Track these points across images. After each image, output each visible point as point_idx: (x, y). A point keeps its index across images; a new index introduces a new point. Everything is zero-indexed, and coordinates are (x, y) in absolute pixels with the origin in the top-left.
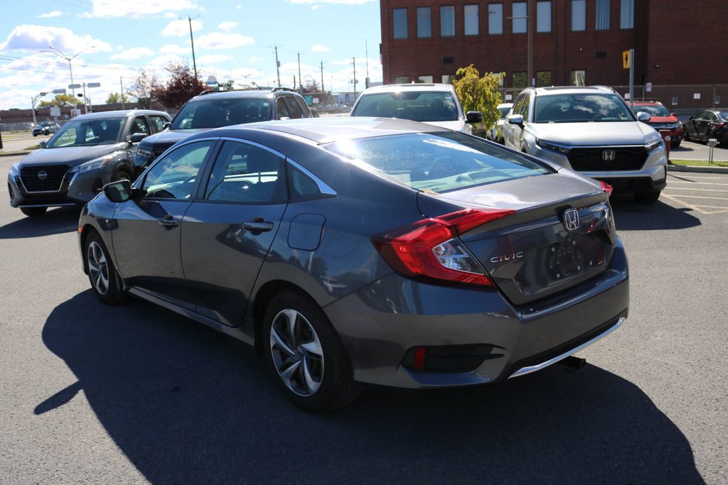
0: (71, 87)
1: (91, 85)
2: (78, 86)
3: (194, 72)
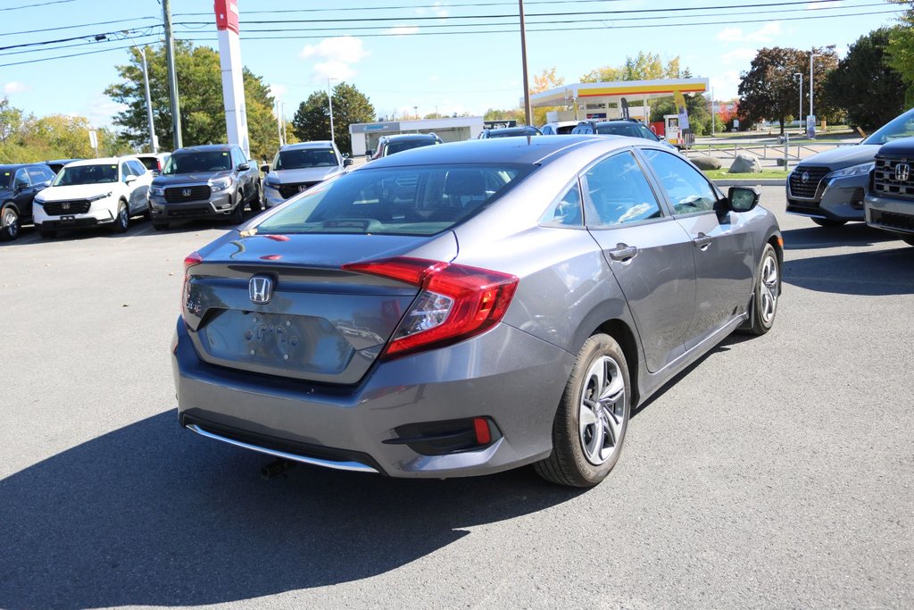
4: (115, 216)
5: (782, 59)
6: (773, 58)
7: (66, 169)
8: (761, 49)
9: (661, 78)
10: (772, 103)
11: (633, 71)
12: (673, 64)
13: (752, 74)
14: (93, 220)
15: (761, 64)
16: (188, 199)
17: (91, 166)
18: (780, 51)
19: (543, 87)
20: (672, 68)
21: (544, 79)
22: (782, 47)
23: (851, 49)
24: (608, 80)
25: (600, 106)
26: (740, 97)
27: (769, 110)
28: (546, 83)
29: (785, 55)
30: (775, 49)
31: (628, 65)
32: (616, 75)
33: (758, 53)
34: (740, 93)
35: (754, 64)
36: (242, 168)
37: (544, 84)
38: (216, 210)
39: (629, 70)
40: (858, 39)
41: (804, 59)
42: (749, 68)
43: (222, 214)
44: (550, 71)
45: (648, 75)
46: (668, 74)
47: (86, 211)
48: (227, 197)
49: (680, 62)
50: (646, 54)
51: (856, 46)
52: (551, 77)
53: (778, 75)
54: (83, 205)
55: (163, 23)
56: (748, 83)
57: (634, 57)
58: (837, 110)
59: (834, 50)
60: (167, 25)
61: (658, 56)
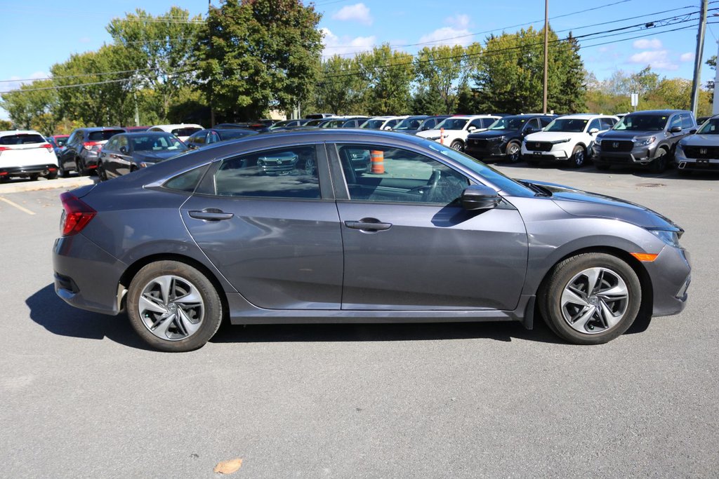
4: (569, 156)
7: (557, 121)
14: (553, 157)
16: (616, 150)
17: (571, 120)
36: (673, 130)
38: (635, 161)
43: (639, 164)
47: (549, 150)
48: (646, 152)
54: (548, 146)
55: (699, 10)
60: (702, 12)
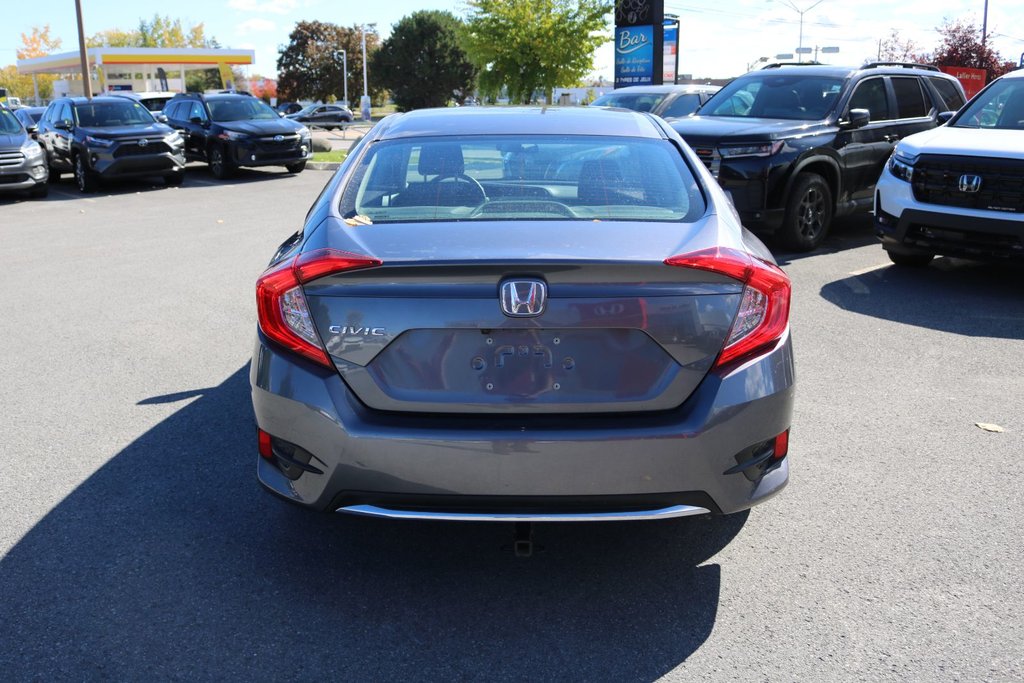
0: (800, 50)
1: (826, 50)
2: (808, 50)
3: (981, 35)
5: (322, 34)
6: (313, 32)
8: (300, 21)
9: (182, 46)
10: (313, 81)
11: (149, 35)
12: (197, 32)
13: (291, 48)
15: (301, 38)
18: (320, 25)
19: (34, 50)
20: (195, 37)
21: (34, 38)
22: (322, 21)
23: (395, 29)
24: (117, 45)
25: (121, 76)
26: (279, 72)
27: (311, 89)
28: (38, 45)
29: (325, 29)
30: (314, 23)
31: (142, 29)
32: (127, 40)
33: (296, 25)
34: (279, 68)
35: (293, 37)
37: (35, 46)
39: (144, 35)
40: (401, 19)
41: (346, 35)
42: (287, 42)
44: (42, 30)
45: (167, 42)
46: (191, 42)
49: (204, 29)
50: (162, 17)
51: (400, 26)
52: (44, 37)
53: (319, 51)
56: (288, 58)
57: (149, 21)
58: (380, 91)
59: (375, 28)
61: (178, 21)
